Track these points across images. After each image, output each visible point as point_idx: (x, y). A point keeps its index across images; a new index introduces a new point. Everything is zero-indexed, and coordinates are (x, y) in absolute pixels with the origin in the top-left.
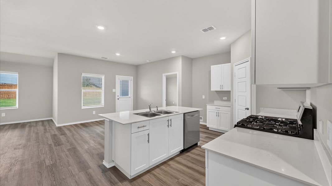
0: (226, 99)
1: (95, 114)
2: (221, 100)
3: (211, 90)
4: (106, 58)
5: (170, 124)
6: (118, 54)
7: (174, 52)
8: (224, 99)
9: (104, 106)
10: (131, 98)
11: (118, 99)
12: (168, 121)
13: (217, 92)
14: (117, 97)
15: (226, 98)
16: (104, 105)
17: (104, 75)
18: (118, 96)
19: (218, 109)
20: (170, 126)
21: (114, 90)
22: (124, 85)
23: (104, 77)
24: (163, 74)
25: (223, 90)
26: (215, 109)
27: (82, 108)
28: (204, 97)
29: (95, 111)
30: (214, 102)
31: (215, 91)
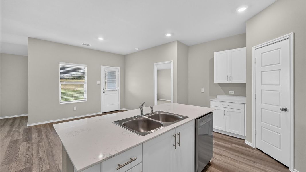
0: (233, 93)
1: (76, 110)
2: (227, 95)
3: (215, 82)
4: (88, 45)
5: (177, 141)
6: (101, 39)
7: (168, 35)
8: (230, 93)
9: (86, 101)
10: (118, 90)
11: (104, 92)
12: (175, 136)
13: (221, 84)
14: (102, 91)
15: (233, 91)
16: (86, 99)
17: (87, 65)
18: (103, 89)
19: (226, 107)
20: (177, 145)
21: (98, 83)
22: (111, 76)
23: (86, 67)
24: (154, 64)
25: (231, 82)
26: (223, 106)
27: (60, 103)
28: (203, 90)
29: (76, 107)
30: (216, 96)
31: (218, 83)
